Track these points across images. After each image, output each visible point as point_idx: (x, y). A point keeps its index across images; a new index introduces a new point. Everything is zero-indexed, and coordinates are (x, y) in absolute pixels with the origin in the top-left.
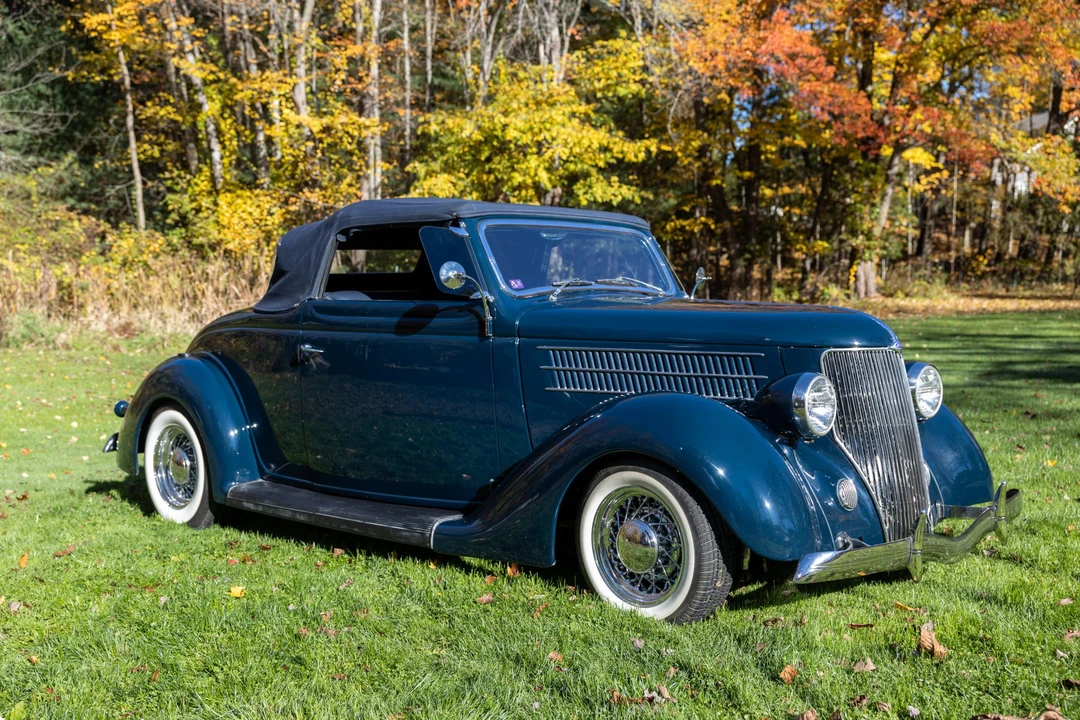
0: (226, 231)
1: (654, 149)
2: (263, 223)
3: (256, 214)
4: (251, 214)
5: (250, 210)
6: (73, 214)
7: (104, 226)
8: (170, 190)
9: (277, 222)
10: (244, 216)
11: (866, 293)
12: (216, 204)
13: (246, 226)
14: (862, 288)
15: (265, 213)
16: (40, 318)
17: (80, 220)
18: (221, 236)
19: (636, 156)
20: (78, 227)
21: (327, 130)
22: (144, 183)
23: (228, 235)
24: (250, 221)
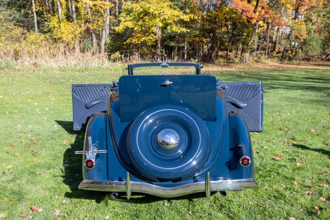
0: (63, 34)
1: (192, 17)
2: (74, 33)
3: (72, 30)
4: (70, 29)
5: (70, 28)
6: (16, 27)
7: (26, 31)
8: (45, 21)
9: (78, 32)
10: (69, 30)
11: (245, 61)
12: (60, 26)
13: (69, 33)
14: (245, 60)
15: (75, 29)
16: (9, 61)
17: (18, 29)
18: (62, 36)
19: (187, 19)
20: (18, 31)
21: (94, 5)
22: (37, 18)
23: (64, 36)
24: (70, 32)
